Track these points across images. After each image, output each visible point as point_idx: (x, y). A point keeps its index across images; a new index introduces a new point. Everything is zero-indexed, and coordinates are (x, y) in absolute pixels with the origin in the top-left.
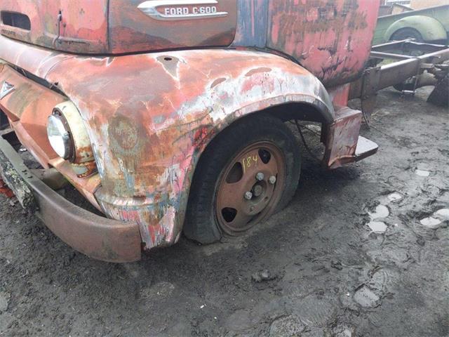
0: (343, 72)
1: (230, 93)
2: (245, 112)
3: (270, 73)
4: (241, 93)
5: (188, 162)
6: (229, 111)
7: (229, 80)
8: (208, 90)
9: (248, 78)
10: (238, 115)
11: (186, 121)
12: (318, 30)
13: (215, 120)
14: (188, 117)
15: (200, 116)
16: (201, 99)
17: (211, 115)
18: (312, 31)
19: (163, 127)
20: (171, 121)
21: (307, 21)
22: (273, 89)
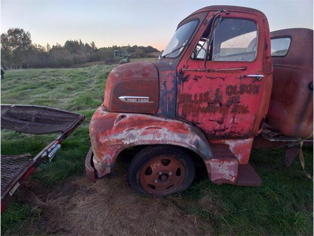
0: (231, 133)
1: (134, 135)
2: (140, 143)
3: (160, 130)
4: (141, 136)
5: (113, 155)
6: (132, 141)
7: (136, 130)
8: (125, 132)
9: (146, 130)
10: (136, 144)
11: (112, 141)
12: (209, 112)
13: (125, 143)
14: (113, 139)
15: (118, 141)
16: (120, 134)
17: (123, 141)
18: (204, 112)
19: (104, 141)
20: (107, 140)
21: (200, 108)
22: (160, 137)
